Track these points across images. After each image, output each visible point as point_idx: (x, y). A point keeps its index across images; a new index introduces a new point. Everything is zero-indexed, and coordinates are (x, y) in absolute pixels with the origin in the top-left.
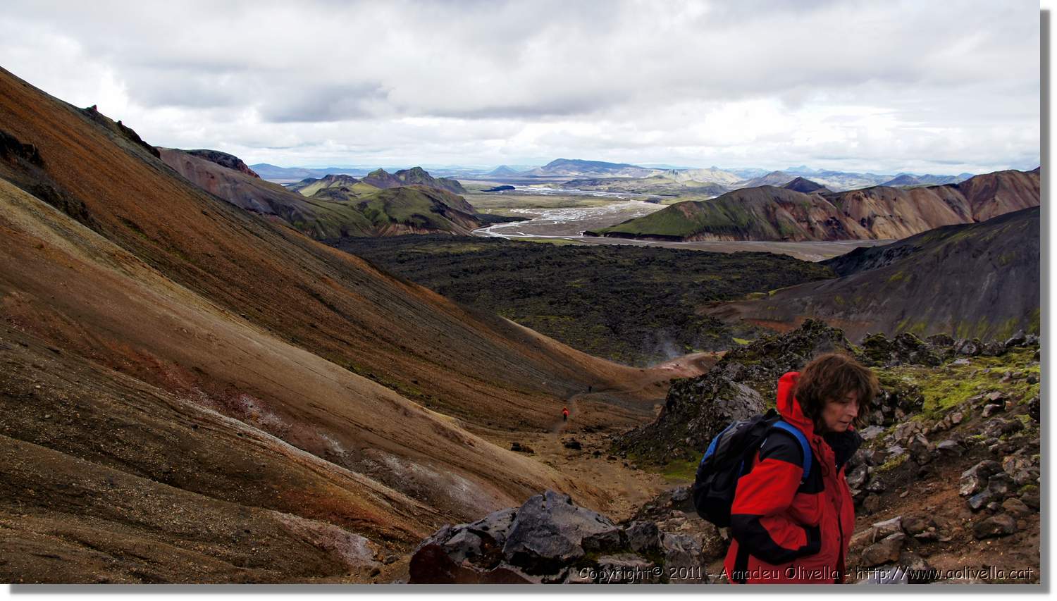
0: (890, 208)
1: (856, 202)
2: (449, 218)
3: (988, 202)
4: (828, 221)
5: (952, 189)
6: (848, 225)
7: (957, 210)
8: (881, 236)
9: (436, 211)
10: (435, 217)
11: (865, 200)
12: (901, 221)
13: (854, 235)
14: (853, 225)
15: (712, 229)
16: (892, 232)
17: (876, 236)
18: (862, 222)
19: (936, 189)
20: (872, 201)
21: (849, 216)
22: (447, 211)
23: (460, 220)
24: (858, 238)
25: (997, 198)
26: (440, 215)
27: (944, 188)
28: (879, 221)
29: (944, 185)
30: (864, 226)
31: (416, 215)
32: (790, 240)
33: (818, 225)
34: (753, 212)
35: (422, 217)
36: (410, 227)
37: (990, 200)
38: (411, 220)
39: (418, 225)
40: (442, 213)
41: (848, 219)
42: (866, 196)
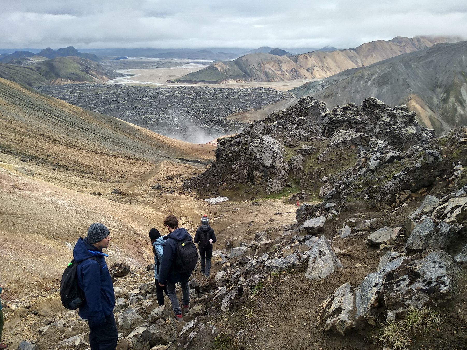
0: (322, 62)
1: (305, 60)
2: (91, 75)
3: (369, 57)
4: (291, 70)
5: (352, 51)
6: (301, 72)
7: (354, 61)
8: (317, 76)
9: (83, 71)
10: (83, 74)
11: (309, 58)
12: (327, 68)
13: (304, 76)
14: (303, 72)
15: (232, 77)
16: (323, 74)
17: (314, 77)
18: (308, 70)
19: (344, 51)
20: (313, 59)
21: (301, 67)
22: (89, 71)
23: (97, 76)
24: (306, 78)
25: (374, 55)
26: (86, 73)
27: (348, 51)
28: (316, 69)
29: (348, 49)
30: (309, 72)
31: (71, 74)
32: (272, 80)
33: (286, 73)
34: (253, 67)
35: (75, 74)
36: (69, 80)
37: (371, 56)
38: (69, 76)
39: (74, 79)
40: (87, 72)
41: (301, 68)
42: (310, 56)
